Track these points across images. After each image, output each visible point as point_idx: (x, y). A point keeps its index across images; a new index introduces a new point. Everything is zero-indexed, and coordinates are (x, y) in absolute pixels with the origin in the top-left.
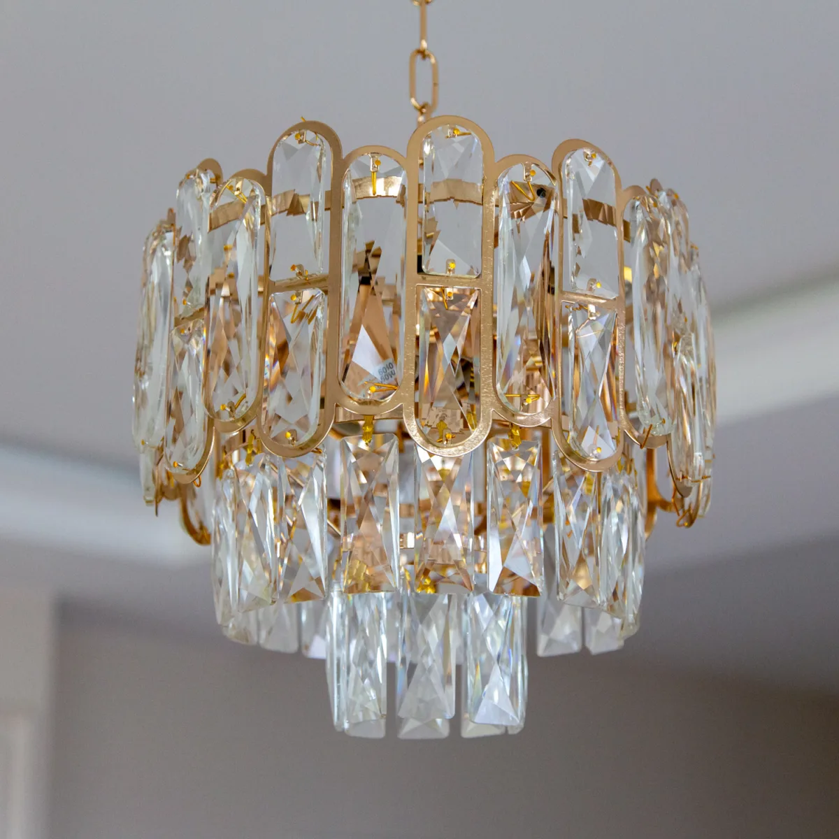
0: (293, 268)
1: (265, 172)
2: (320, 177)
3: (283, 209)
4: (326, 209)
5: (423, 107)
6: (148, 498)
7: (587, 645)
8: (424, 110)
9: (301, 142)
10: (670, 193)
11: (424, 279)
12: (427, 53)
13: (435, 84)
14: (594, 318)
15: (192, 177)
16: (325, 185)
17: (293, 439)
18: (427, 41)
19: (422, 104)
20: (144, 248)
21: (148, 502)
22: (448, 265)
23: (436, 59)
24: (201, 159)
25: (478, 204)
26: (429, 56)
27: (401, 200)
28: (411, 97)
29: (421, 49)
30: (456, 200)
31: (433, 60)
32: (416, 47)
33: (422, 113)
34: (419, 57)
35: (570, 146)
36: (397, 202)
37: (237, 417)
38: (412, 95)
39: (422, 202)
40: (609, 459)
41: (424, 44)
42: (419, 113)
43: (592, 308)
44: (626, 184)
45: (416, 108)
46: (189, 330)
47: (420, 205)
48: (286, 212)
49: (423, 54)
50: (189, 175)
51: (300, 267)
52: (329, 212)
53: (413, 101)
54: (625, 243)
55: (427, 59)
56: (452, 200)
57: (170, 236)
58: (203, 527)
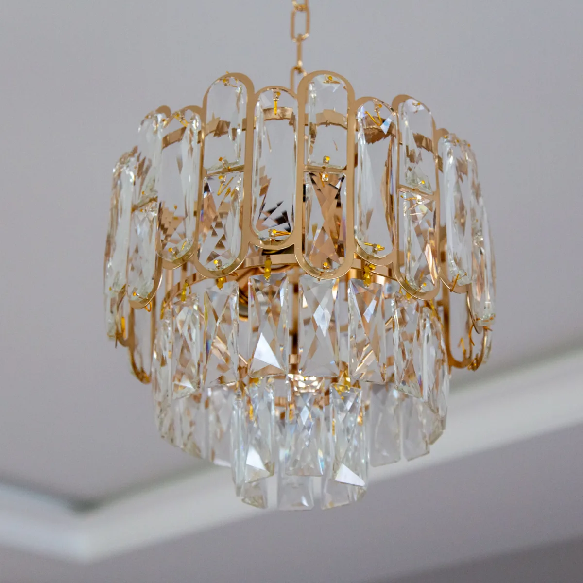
0: (220, 160)
1: (201, 107)
2: (238, 109)
3: (212, 130)
4: (243, 130)
6: (111, 334)
9: (227, 84)
12: (302, 69)
14: (421, 203)
15: (150, 117)
16: (243, 115)
17: (217, 265)
18: (302, 62)
21: (111, 336)
22: (324, 160)
24: (159, 106)
25: (344, 128)
26: (303, 72)
29: (298, 66)
31: (305, 74)
32: (293, 65)
34: (296, 72)
37: (179, 258)
41: (300, 64)
43: (419, 197)
47: (306, 127)
48: (214, 133)
49: (299, 70)
51: (225, 159)
52: (245, 132)
55: (301, 73)
57: (133, 160)
58: (143, 371)
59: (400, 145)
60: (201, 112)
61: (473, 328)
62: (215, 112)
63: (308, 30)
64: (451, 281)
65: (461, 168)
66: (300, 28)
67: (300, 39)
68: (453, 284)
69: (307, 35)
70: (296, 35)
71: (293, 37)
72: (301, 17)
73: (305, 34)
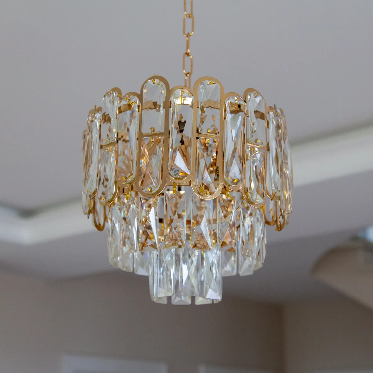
0: (151, 129)
1: (139, 93)
4: (164, 108)
5: (188, 74)
6: (85, 211)
7: (239, 272)
8: (188, 75)
9: (154, 83)
10: (281, 110)
11: (198, 135)
12: (190, 54)
13: (192, 66)
14: (257, 153)
15: (109, 94)
17: (150, 191)
18: (190, 50)
19: (187, 72)
20: (87, 119)
21: (85, 213)
22: (207, 130)
23: (192, 57)
24: (113, 87)
25: (219, 109)
26: (190, 56)
27: (192, 106)
28: (183, 70)
29: (187, 52)
30: (211, 108)
31: (191, 57)
32: (185, 52)
33: (187, 76)
34: (186, 56)
35: (249, 91)
36: (191, 107)
37: (128, 182)
38: (184, 69)
39: (199, 108)
40: (261, 203)
41: (189, 51)
42: (186, 76)
43: (256, 149)
44: (268, 106)
45: (185, 73)
46: (108, 150)
49: (188, 54)
50: (109, 93)
51: (153, 128)
52: (164, 109)
53: (184, 71)
54: (267, 128)
55: (189, 56)
56: (210, 108)
58: (100, 225)
59: (248, 117)
60: (140, 97)
61: (281, 216)
62: (148, 97)
63: (193, 31)
64: (271, 194)
65: (278, 127)
66: (188, 29)
67: (188, 35)
68: (273, 196)
69: (193, 33)
70: (186, 33)
71: (184, 34)
72: (189, 21)
73: (191, 33)
